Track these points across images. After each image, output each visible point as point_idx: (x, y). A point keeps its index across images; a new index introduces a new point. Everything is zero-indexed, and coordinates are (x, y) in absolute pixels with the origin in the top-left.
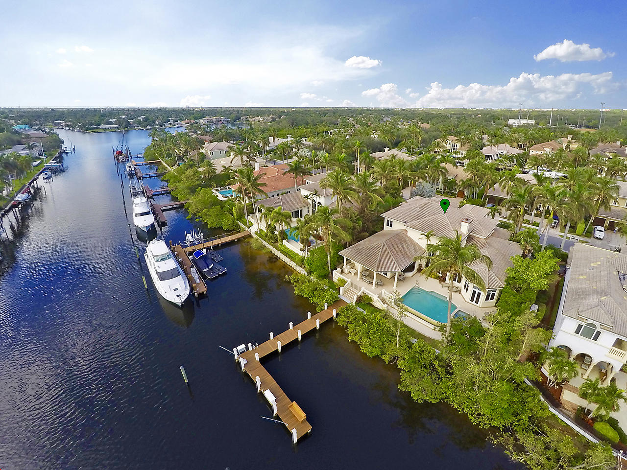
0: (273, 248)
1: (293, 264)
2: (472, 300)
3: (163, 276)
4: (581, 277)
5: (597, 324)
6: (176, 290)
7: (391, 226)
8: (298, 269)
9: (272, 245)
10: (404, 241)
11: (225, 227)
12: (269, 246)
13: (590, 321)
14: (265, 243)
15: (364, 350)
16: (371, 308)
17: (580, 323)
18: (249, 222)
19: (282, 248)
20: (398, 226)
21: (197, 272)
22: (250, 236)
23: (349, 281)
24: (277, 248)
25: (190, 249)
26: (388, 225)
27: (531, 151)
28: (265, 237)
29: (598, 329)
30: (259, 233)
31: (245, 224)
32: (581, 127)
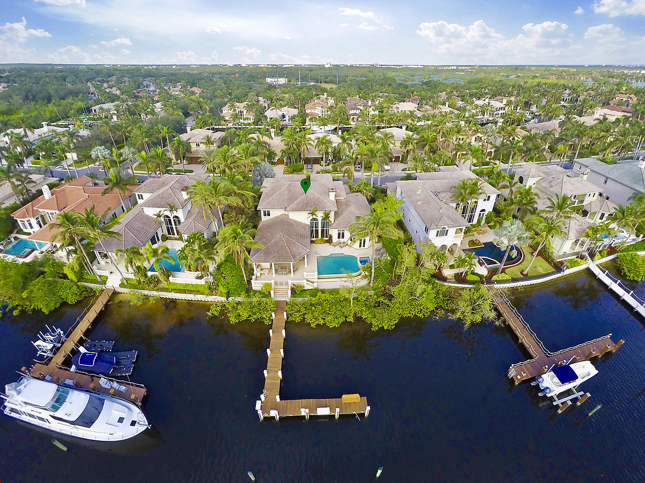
0: (161, 293)
1: (200, 297)
2: (360, 246)
3: (87, 420)
4: (419, 203)
5: (446, 227)
6: (121, 420)
7: (269, 215)
8: (211, 299)
9: (157, 290)
10: (292, 225)
11: (71, 300)
12: (155, 293)
13: (442, 227)
14: (146, 292)
15: (332, 325)
16: (307, 292)
17: (438, 230)
18: (100, 276)
19: (173, 287)
20: (275, 213)
21: (110, 380)
22: (115, 293)
23: (273, 282)
24: (166, 290)
25: (59, 359)
26: (265, 215)
27: (306, 110)
28: (138, 285)
29: (447, 229)
30: (125, 283)
31: (95, 282)
32: (321, 82)
